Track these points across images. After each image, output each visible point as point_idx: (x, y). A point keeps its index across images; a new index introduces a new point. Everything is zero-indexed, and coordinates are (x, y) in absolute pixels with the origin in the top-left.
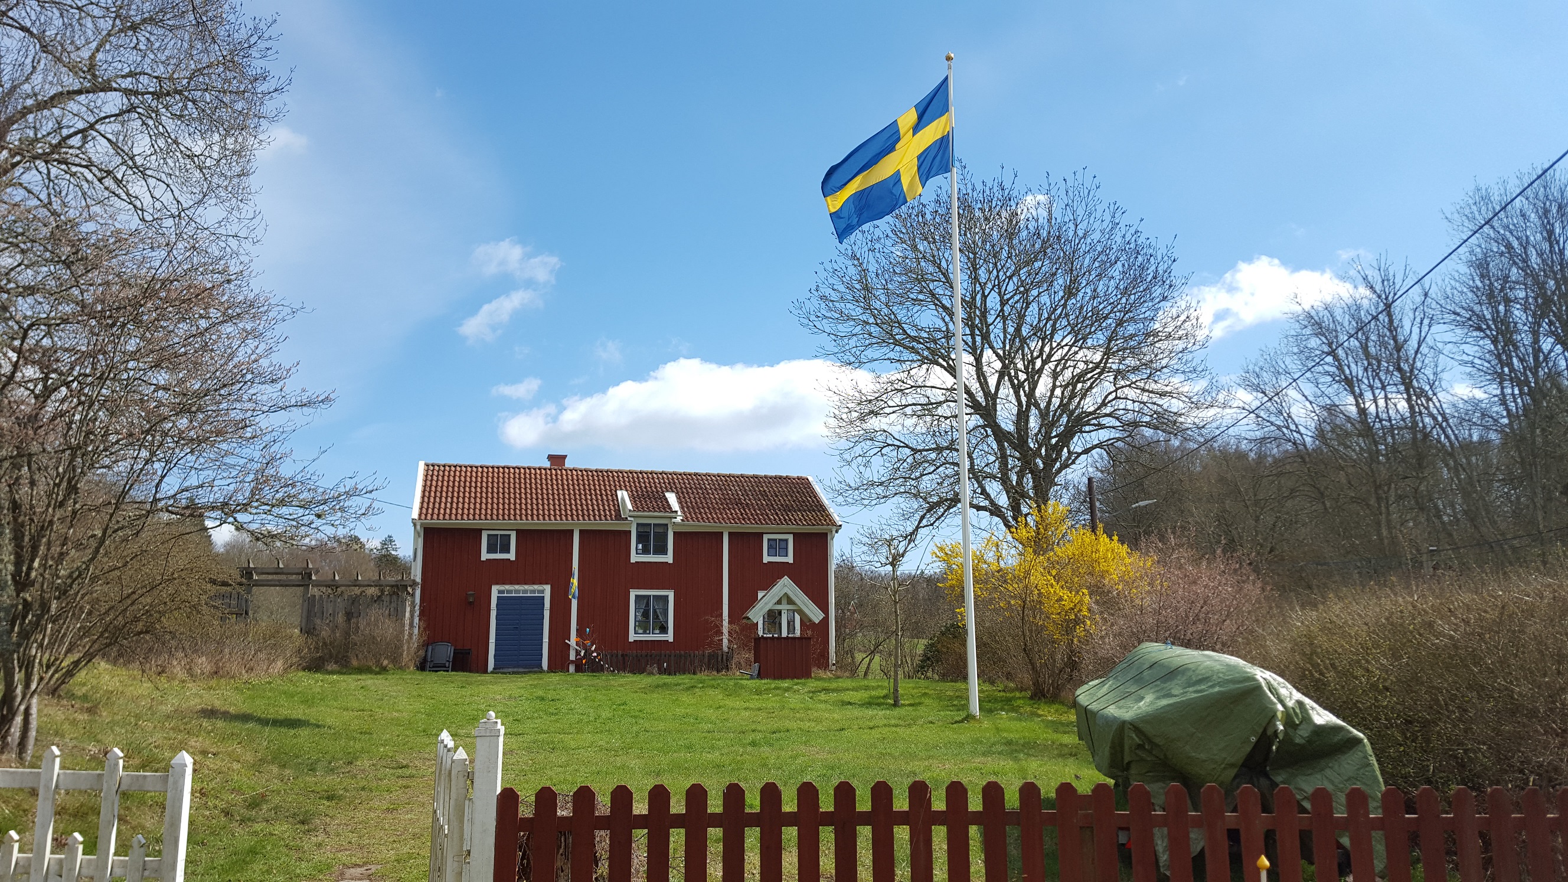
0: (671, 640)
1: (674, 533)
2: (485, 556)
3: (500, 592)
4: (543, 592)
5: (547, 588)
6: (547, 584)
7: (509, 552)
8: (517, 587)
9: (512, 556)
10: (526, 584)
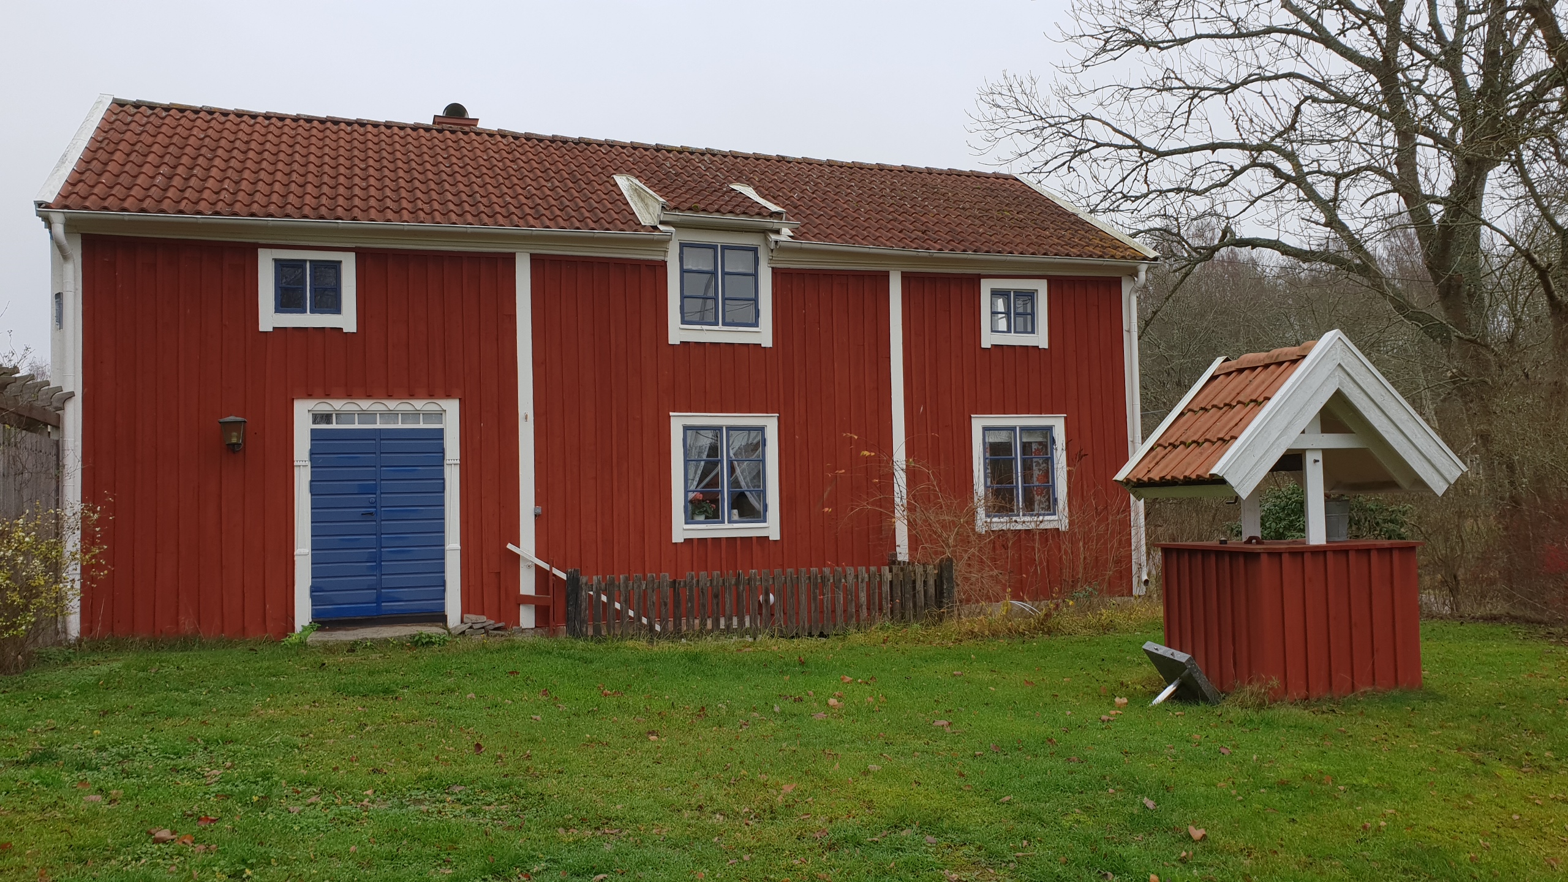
0: (774, 534)
1: (775, 271)
2: (269, 318)
3: (318, 418)
4: (440, 415)
5: (451, 408)
6: (448, 396)
7: (336, 309)
8: (365, 405)
9: (347, 320)
10: (390, 396)
